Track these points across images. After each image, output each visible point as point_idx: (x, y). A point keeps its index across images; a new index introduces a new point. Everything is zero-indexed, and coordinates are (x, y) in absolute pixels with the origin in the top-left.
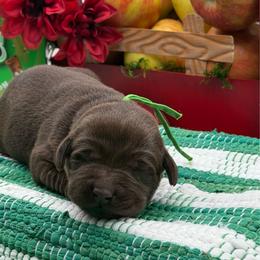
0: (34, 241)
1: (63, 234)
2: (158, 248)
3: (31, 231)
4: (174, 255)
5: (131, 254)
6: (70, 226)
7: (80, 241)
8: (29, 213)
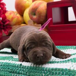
0: (11, 74)
1: (21, 70)
2: (53, 70)
3: (10, 71)
4: (59, 71)
5: (45, 73)
6: (23, 68)
7: (27, 71)
8: (9, 66)
